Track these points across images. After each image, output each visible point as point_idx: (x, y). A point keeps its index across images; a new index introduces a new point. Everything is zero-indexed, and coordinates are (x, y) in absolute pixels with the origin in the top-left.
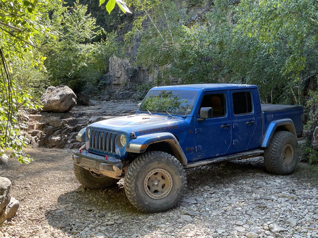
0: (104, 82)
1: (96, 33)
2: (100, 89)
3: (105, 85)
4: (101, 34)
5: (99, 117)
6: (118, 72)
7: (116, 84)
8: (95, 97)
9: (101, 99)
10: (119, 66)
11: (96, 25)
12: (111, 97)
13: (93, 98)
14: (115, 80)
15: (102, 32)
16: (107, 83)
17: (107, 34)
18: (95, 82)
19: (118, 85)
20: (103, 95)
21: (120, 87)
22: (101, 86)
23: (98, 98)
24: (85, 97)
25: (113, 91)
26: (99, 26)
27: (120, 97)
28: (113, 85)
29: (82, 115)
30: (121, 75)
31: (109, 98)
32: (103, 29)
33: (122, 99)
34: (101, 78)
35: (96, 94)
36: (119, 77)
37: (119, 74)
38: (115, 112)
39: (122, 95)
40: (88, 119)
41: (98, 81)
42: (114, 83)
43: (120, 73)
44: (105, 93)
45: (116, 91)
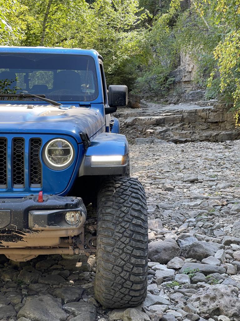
0: (173, 79)
1: (140, 17)
2: (169, 89)
3: (174, 83)
4: (147, 18)
5: (136, 118)
6: (189, 65)
7: (187, 81)
8: (162, 100)
9: (168, 102)
10: (190, 57)
11: (139, 8)
12: (180, 99)
13: (159, 102)
14: (185, 76)
15: (148, 16)
16: (176, 80)
17: (153, 17)
18: (162, 80)
19: (189, 82)
20: (172, 96)
21: (191, 85)
22: (170, 85)
23: (164, 101)
24: (134, 98)
25: (183, 91)
26: (143, 8)
27: (190, 98)
28: (183, 83)
29: (118, 117)
30: (193, 68)
31: (178, 100)
32: (148, 12)
33: (192, 100)
34: (170, 75)
35: (163, 96)
36: (190, 72)
37: (190, 67)
38: (155, 112)
39: (193, 95)
40: (124, 120)
41: (167, 79)
42: (184, 80)
43: (192, 66)
44: (174, 95)
45: (186, 90)
